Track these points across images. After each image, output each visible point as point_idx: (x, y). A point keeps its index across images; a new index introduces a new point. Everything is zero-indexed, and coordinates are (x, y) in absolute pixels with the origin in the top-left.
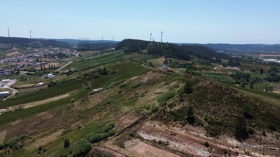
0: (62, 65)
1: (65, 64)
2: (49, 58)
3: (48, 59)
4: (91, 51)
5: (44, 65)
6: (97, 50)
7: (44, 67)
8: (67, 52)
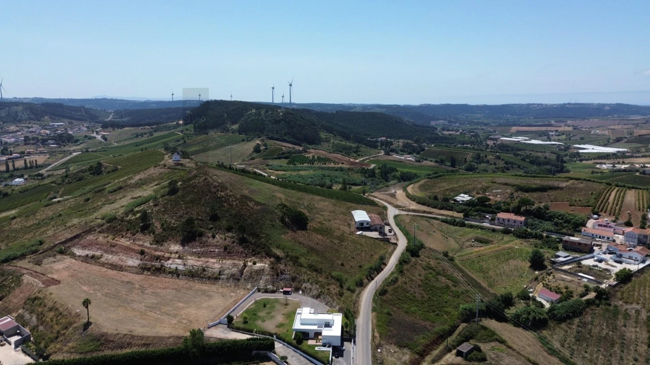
0: (54, 160)
1: (63, 158)
2: (35, 146)
3: (32, 147)
4: (132, 128)
5: (13, 162)
6: (144, 126)
7: (14, 165)
8: (80, 130)
